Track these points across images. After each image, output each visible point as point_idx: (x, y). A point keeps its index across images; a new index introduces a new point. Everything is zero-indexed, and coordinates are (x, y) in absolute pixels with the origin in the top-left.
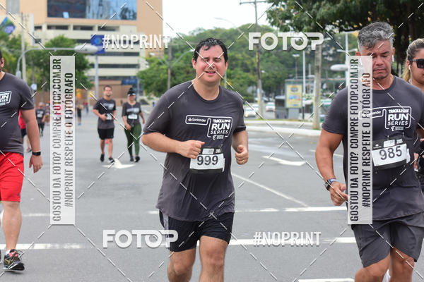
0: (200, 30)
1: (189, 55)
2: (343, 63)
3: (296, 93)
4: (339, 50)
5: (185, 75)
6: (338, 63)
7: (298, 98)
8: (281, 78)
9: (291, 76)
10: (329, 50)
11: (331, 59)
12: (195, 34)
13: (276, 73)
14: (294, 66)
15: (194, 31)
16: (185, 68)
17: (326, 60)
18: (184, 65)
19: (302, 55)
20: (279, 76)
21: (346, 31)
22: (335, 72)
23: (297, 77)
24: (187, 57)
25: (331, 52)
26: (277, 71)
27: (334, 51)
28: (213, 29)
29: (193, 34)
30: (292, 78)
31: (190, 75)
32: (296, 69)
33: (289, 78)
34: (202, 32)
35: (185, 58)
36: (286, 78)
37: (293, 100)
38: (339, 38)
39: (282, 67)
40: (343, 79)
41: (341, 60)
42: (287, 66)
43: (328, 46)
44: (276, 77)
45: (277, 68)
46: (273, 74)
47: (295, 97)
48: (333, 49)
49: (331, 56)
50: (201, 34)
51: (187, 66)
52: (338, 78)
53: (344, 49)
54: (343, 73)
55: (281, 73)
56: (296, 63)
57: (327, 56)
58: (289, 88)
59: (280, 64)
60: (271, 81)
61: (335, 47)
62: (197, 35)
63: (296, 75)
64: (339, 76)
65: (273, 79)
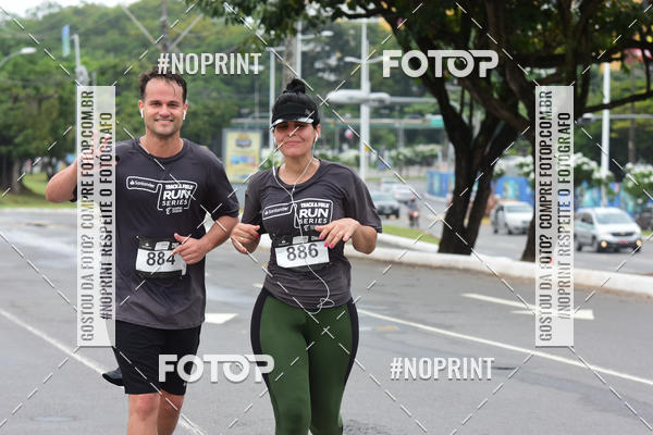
0: (50, 6)
1: (20, 60)
2: (358, 86)
3: (247, 149)
4: (349, 59)
5: (10, 104)
6: (347, 86)
7: (250, 160)
8: (222, 116)
9: (245, 111)
10: (329, 57)
11: (332, 78)
12: (40, 15)
13: (212, 104)
14: (251, 89)
15: (38, 8)
16: (9, 89)
17: (321, 78)
18: (10, 83)
19: (268, 68)
20: (218, 113)
21: (350, 17)
22: (340, 106)
23: (257, 114)
24: (16, 65)
25: (333, 61)
26: (215, 99)
27: (340, 59)
28: (81, 5)
29: (35, 14)
30: (247, 116)
31: (18, 104)
32: (257, 97)
33: (240, 116)
34: (55, 10)
35: (9, 67)
36: (233, 117)
37: (241, 166)
38: (352, 32)
39: (226, 91)
40: (355, 121)
41: (353, 80)
42: (238, 90)
43: (327, 48)
44: (211, 114)
45: (214, 94)
46: (206, 107)
47: (244, 159)
48: (338, 55)
49: (332, 70)
50: (51, 16)
51: (16, 86)
52: (346, 119)
53: (359, 57)
54: (355, 108)
55: (222, 105)
56: (257, 85)
57: (323, 70)
58: (231, 138)
59: (222, 86)
60: (200, 123)
61: (342, 51)
62: (45, 17)
63: (257, 109)
64: (348, 115)
65: (206, 118)
